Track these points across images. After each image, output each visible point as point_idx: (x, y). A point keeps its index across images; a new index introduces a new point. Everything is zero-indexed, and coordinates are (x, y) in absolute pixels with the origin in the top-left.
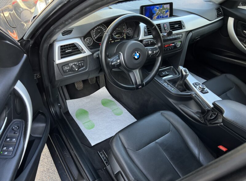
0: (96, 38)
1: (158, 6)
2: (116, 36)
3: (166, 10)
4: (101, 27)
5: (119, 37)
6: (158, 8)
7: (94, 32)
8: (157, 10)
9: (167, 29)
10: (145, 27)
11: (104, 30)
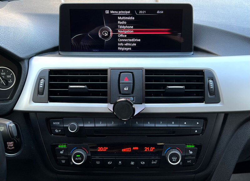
9: (132, 93)
10: (42, 72)
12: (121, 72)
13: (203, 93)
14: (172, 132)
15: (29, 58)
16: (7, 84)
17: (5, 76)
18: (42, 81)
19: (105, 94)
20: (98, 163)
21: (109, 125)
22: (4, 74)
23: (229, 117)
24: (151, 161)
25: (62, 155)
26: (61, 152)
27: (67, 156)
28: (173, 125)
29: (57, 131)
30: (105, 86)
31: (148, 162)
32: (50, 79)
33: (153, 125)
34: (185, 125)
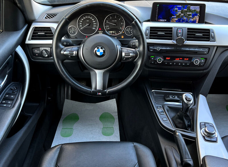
0: (82, 28)
1: (181, 6)
2: (110, 32)
3: (194, 13)
4: (91, 18)
5: (115, 34)
6: (179, 8)
7: (81, 21)
8: (178, 11)
9: (182, 36)
10: (147, 27)
11: (95, 21)
12: (178, 28)
13: (209, 38)
14: (196, 53)
18: (148, 31)
19: (171, 37)
20: (166, 63)
21: (171, 49)
22: (130, 29)
23: (218, 48)
25: (152, 60)
26: (152, 59)
27: (155, 60)
28: (197, 50)
29: (151, 50)
30: (171, 34)
31: (186, 64)
33: (189, 49)
34: (201, 50)
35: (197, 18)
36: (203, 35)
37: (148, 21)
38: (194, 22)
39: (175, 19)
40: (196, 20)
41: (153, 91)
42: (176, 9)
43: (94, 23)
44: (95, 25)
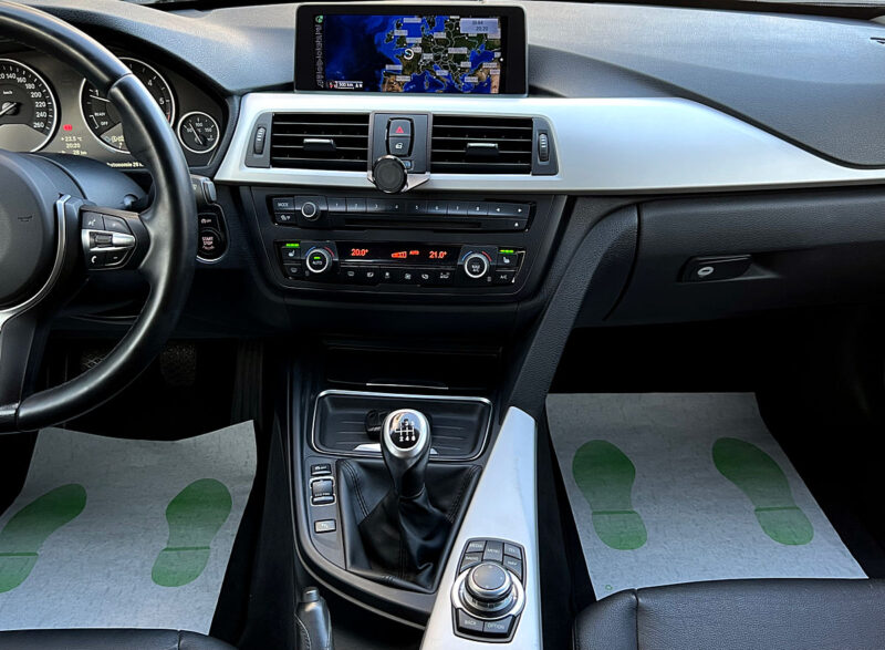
1: (417, 20)
2: (114, 139)
3: (478, 50)
4: (20, 80)
6: (413, 30)
8: (408, 40)
9: (410, 154)
10: (262, 116)
11: (39, 95)
12: (391, 118)
13: (528, 158)
14: (474, 225)
15: (242, 94)
16: (206, 144)
17: (202, 128)
18: (261, 131)
19: (364, 155)
20: (351, 274)
21: (370, 209)
22: (201, 125)
23: (579, 204)
24: (439, 272)
25: (291, 258)
26: (291, 255)
27: (300, 260)
28: (477, 212)
29: (283, 217)
30: (364, 143)
31: (434, 275)
32: (275, 128)
33: (444, 212)
34: (498, 212)
35: (493, 70)
36: (502, 145)
37: (286, 88)
38: (482, 89)
39: (400, 78)
40: (489, 81)
41: (323, 394)
42: (398, 33)
43: (38, 99)
44: (41, 110)
